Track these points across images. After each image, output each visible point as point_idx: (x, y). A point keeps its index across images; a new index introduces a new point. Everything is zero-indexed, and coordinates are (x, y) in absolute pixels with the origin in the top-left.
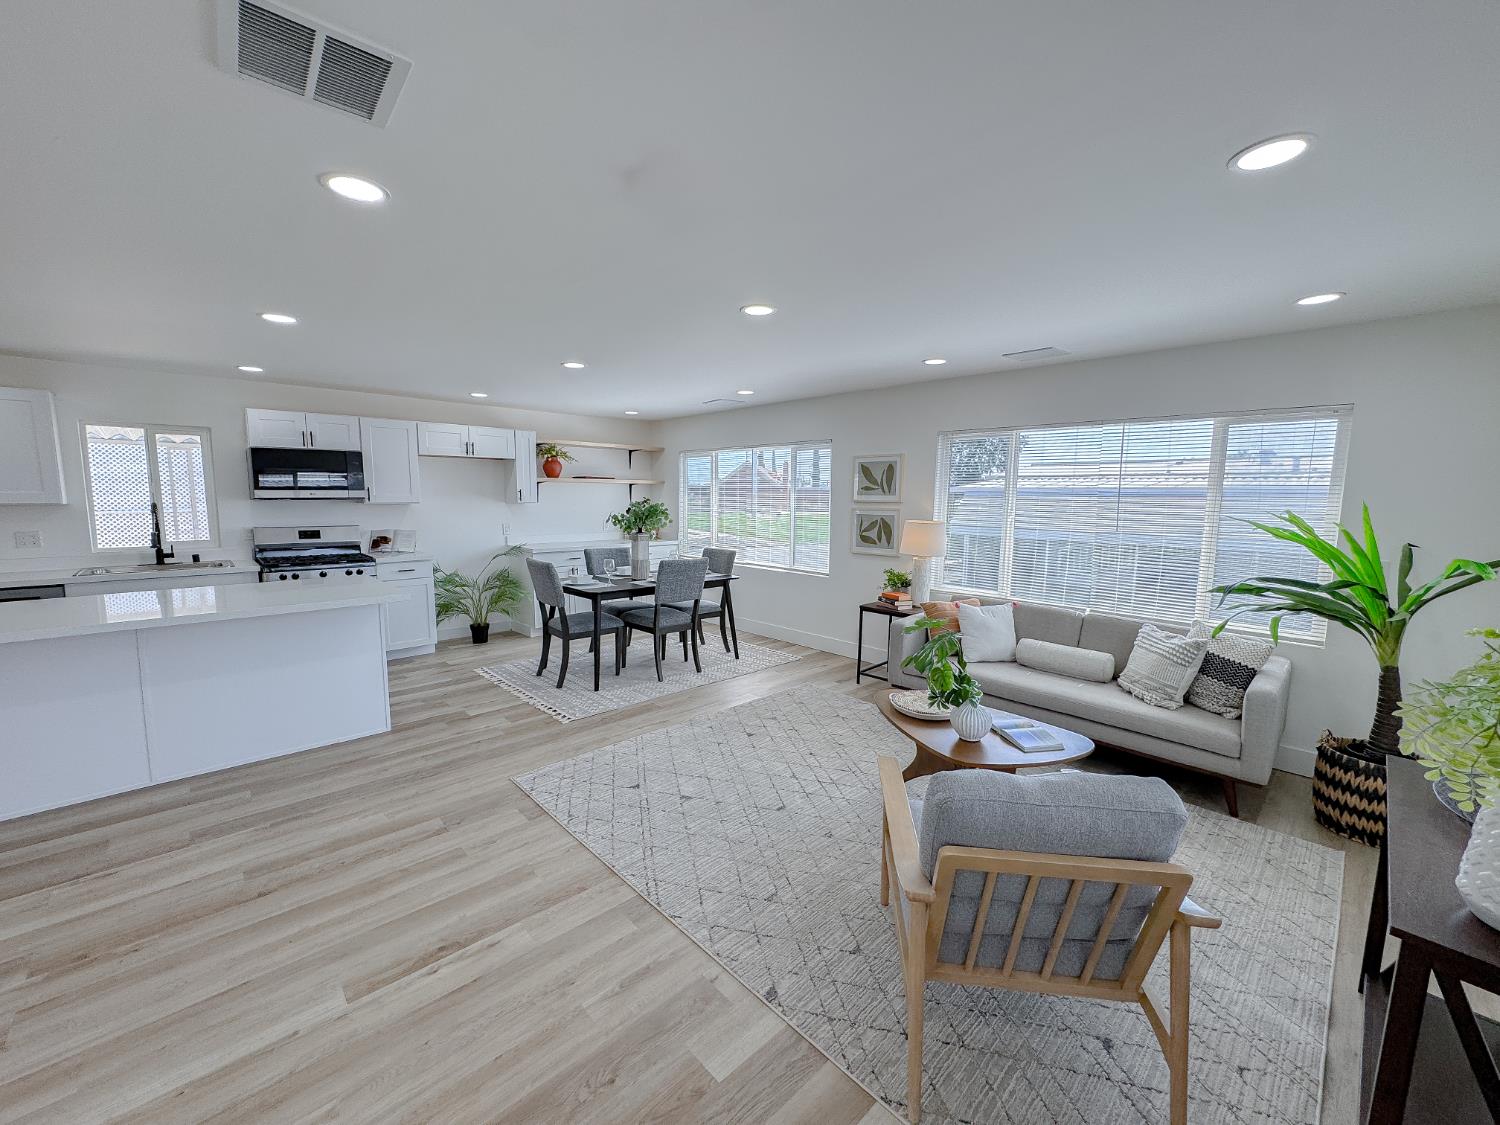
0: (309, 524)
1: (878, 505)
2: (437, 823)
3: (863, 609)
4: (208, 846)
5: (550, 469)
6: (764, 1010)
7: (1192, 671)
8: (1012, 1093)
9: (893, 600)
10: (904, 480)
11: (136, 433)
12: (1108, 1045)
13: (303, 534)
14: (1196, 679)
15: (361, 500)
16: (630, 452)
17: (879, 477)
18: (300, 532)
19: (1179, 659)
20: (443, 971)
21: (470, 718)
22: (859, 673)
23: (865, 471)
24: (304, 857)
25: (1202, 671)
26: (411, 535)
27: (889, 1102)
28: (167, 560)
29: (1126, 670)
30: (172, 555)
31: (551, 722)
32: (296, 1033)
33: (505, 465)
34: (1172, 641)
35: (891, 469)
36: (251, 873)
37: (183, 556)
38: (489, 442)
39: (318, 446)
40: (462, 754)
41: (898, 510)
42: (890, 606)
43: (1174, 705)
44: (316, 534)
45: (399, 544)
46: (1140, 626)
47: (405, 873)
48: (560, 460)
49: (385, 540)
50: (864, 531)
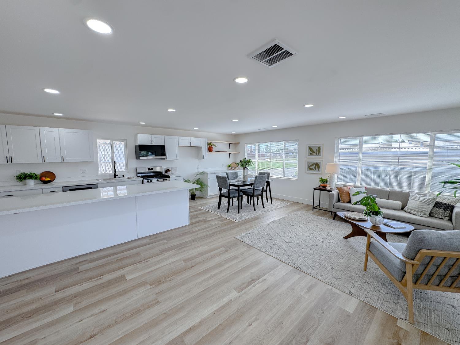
0: (150, 166)
1: (315, 159)
2: (223, 249)
3: (315, 189)
4: (167, 254)
5: (210, 149)
6: (351, 297)
7: (432, 206)
8: (434, 317)
9: (325, 187)
10: (324, 151)
11: (109, 141)
12: (453, 307)
13: (149, 169)
14: (433, 209)
15: (164, 159)
16: (230, 144)
17: (315, 151)
18: (148, 168)
19: (428, 202)
20: (257, 286)
21: (209, 221)
22: (313, 208)
23: (310, 149)
24: (196, 257)
25: (434, 206)
26: (176, 169)
27: (402, 319)
28: (117, 177)
29: (407, 207)
30: (118, 175)
31: (232, 222)
32: (231, 300)
33: (199, 148)
34: (424, 197)
35: (319, 149)
36: (185, 261)
37: (120, 175)
38: (196, 142)
39: (154, 144)
40: (214, 231)
41: (322, 160)
42: (324, 188)
43: (427, 216)
44: (152, 169)
45: (173, 171)
46: (410, 193)
47: (226, 261)
48: (213, 146)
49: (169, 170)
50: (310, 166)
